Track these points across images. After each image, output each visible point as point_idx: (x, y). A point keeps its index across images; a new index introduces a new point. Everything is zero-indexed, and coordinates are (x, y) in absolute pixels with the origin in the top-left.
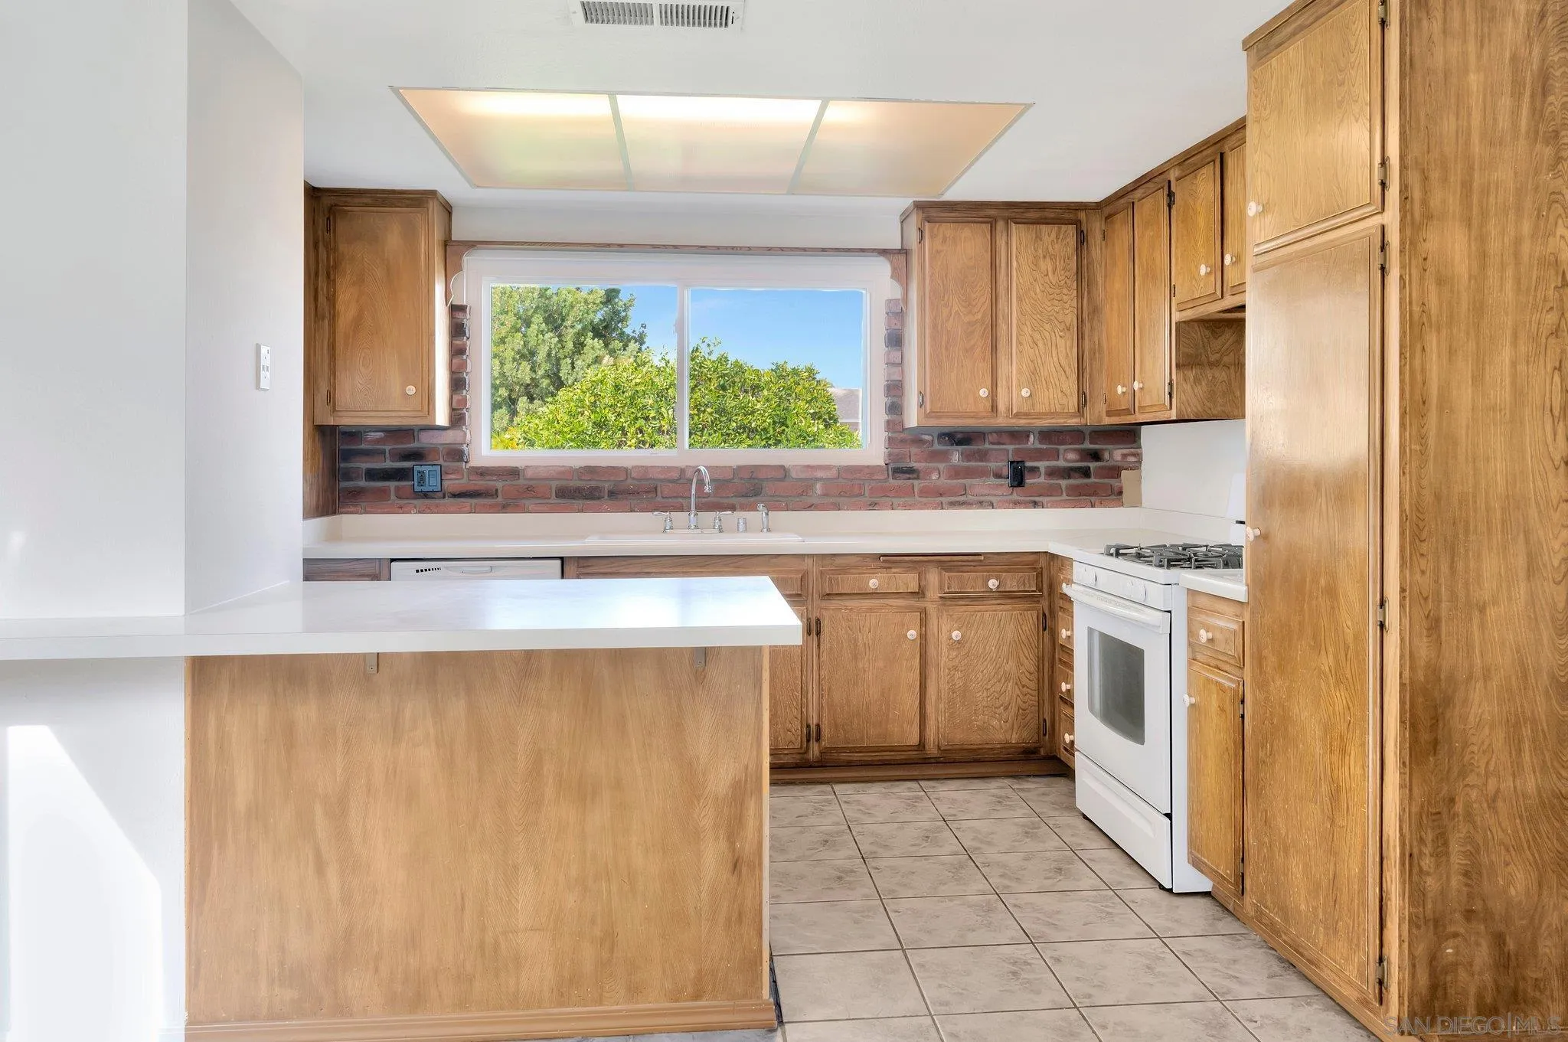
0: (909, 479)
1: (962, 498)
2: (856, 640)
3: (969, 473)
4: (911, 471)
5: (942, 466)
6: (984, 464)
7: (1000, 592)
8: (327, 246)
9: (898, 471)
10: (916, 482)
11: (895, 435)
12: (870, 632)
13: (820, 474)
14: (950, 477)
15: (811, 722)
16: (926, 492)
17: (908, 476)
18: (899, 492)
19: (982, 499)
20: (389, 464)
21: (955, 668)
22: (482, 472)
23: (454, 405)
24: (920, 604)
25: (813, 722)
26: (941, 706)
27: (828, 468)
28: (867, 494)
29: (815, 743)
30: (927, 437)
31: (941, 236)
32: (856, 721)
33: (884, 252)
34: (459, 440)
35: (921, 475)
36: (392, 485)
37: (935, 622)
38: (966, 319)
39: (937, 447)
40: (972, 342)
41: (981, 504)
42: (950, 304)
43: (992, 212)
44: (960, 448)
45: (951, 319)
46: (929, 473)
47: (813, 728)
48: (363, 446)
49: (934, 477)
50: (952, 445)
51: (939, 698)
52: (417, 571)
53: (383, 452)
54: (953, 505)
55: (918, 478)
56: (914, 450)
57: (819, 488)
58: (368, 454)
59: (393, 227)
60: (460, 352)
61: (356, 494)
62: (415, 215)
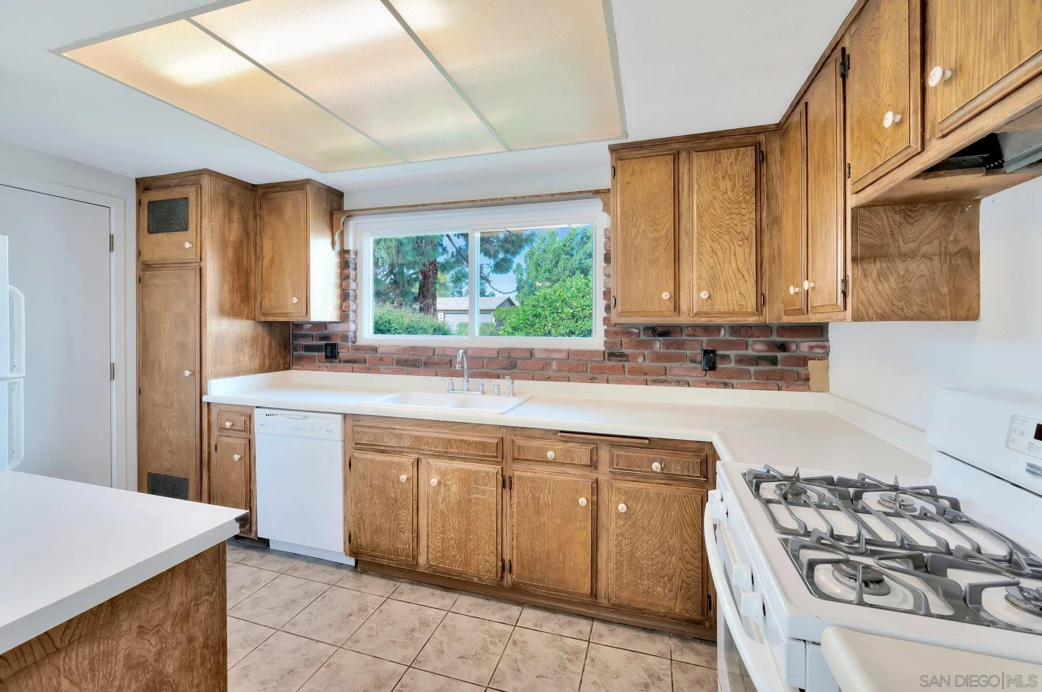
0: (620, 361)
1: (663, 377)
2: (539, 499)
3: (668, 358)
4: (622, 355)
5: (647, 352)
6: (682, 351)
7: (664, 473)
8: (260, 218)
9: (611, 355)
10: (626, 364)
11: (609, 328)
12: (549, 493)
13: (555, 355)
14: (652, 361)
15: (505, 557)
16: (632, 371)
17: (619, 359)
18: (613, 370)
19: (679, 378)
20: (316, 343)
21: (622, 535)
22: (358, 349)
23: (343, 309)
24: (594, 475)
25: (507, 557)
26: (611, 565)
27: (560, 351)
28: (589, 371)
29: (508, 574)
30: (634, 330)
31: (630, 169)
32: (538, 565)
33: (597, 193)
34: (346, 329)
35: (630, 358)
36: (316, 354)
37: (606, 493)
38: (652, 236)
39: (643, 337)
40: (657, 255)
41: (678, 383)
42: (638, 225)
43: (676, 146)
44: (661, 339)
45: (639, 237)
46: (635, 357)
47: (507, 562)
48: (303, 332)
49: (640, 360)
50: (654, 336)
51: (609, 557)
52: (267, 415)
53: (312, 336)
54: (655, 382)
55: (627, 361)
56: (624, 340)
57: (554, 365)
58: (304, 336)
59: (289, 203)
60: (347, 277)
61: (300, 359)
62: (299, 195)
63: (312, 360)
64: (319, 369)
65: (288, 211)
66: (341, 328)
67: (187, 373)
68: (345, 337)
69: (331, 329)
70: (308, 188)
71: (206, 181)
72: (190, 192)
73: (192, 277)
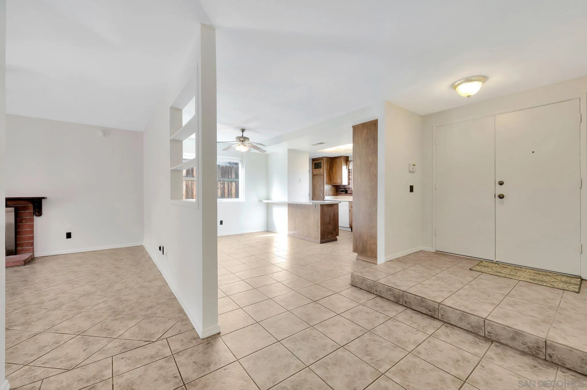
8: (333, 164)
20: (343, 190)
22: (352, 191)
23: (349, 182)
36: (343, 192)
53: (342, 188)
58: (340, 188)
59: (338, 160)
60: (350, 175)
61: (340, 193)
62: (340, 159)
63: (342, 194)
64: (344, 196)
65: (338, 162)
66: (348, 186)
67: (322, 195)
68: (349, 189)
69: (346, 187)
70: (342, 158)
71: (324, 159)
72: (322, 161)
73: (322, 177)
